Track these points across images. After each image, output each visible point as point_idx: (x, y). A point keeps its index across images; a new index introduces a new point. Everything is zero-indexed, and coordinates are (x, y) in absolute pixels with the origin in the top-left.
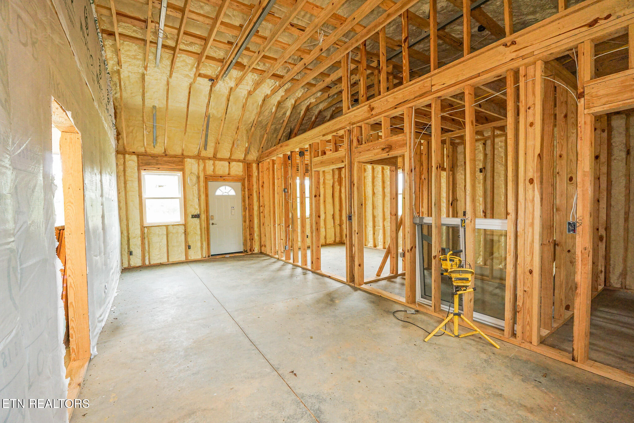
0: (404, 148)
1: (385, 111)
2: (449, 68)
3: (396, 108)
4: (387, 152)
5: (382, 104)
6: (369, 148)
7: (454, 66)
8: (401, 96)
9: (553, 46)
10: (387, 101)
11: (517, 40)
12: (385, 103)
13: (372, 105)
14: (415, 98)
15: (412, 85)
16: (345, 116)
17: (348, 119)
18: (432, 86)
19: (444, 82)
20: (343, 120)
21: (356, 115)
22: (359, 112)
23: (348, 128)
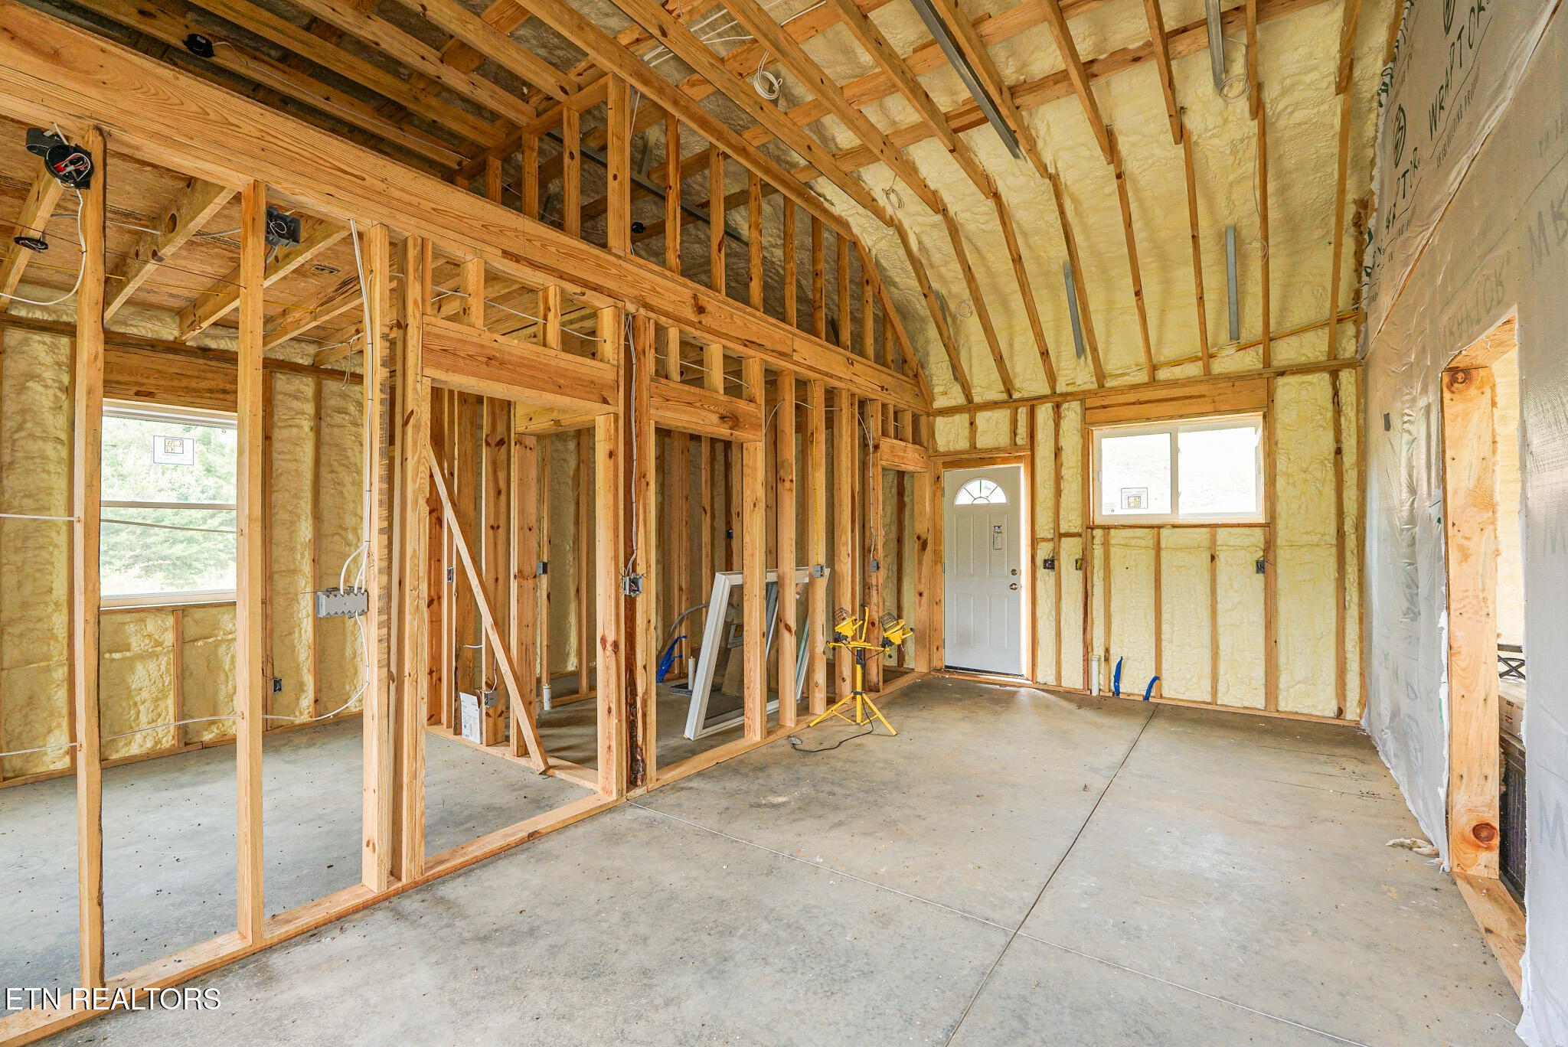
0: (757, 433)
1: (727, 337)
2: (810, 341)
3: (745, 345)
4: (730, 428)
5: (722, 316)
6: (692, 399)
7: (814, 343)
8: (753, 328)
9: (865, 389)
10: (732, 316)
11: (854, 363)
12: (729, 319)
13: (704, 300)
14: (773, 351)
15: (771, 324)
16: (621, 262)
17: (629, 278)
18: (794, 351)
19: (807, 357)
20: (614, 271)
21: (658, 289)
22: (667, 289)
23: (631, 308)
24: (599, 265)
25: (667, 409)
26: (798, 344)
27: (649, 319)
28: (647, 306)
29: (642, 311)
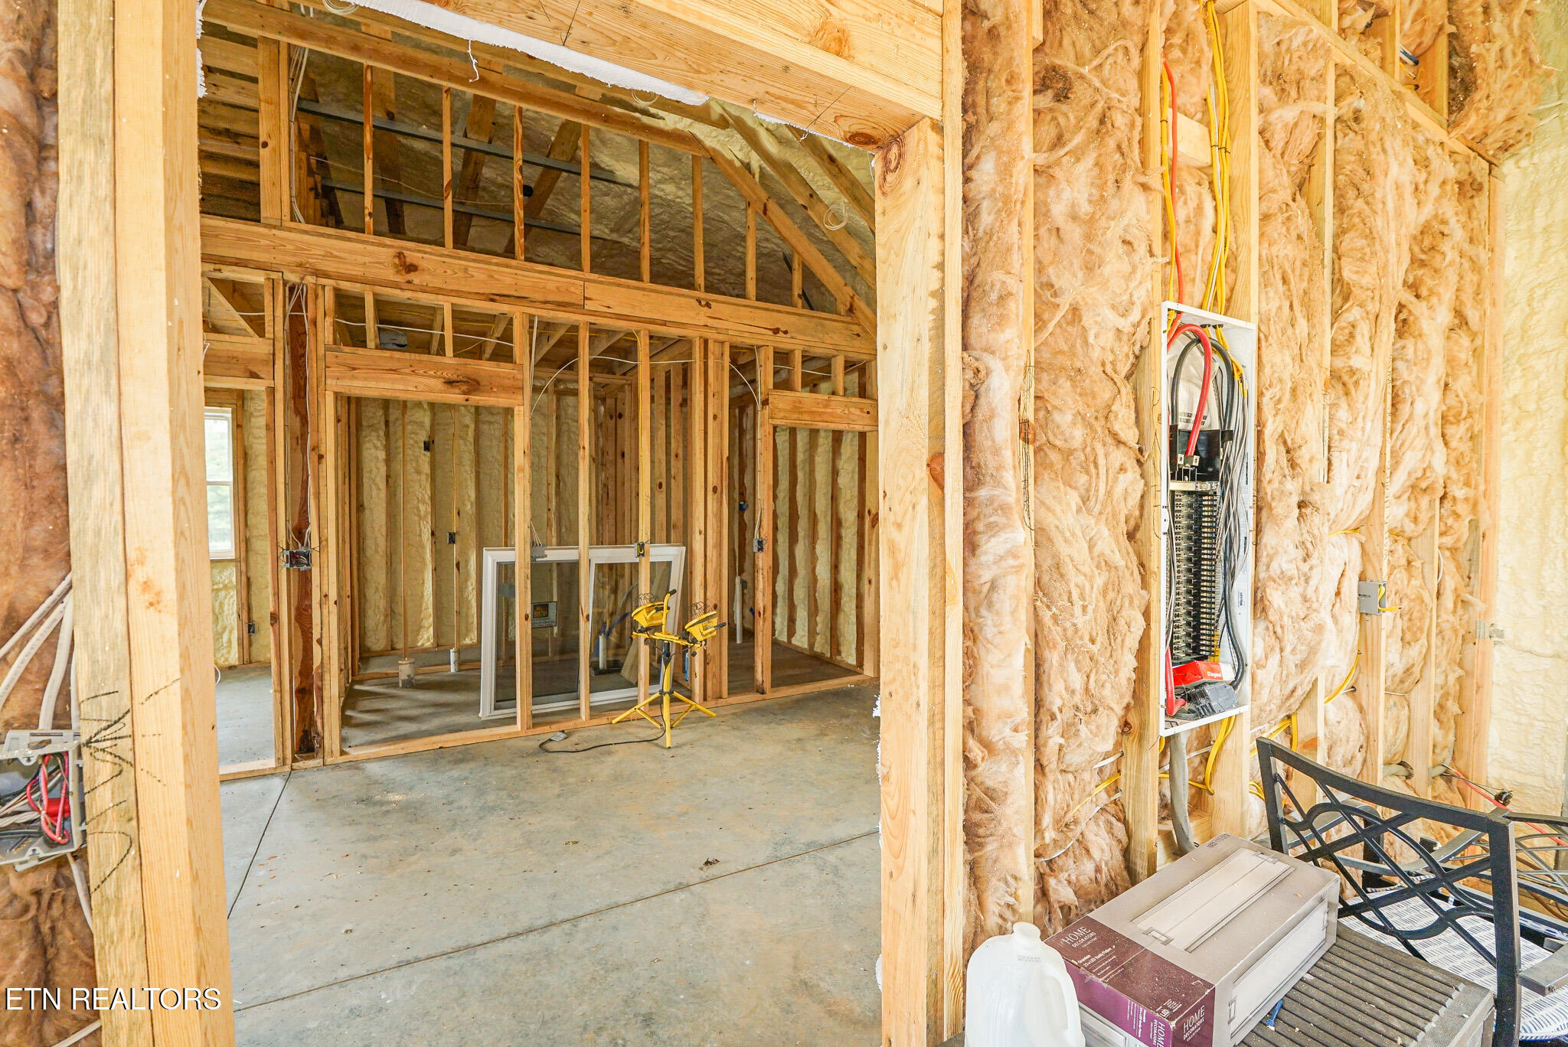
0: (514, 396)
1: (458, 294)
2: (619, 285)
3: (492, 300)
4: (464, 393)
5: (449, 272)
6: (396, 365)
7: (628, 287)
8: (509, 280)
9: (746, 335)
10: (466, 270)
11: (713, 304)
12: (460, 274)
13: (412, 257)
14: (546, 302)
15: (541, 272)
16: (274, 231)
17: (289, 247)
18: (585, 298)
19: (609, 303)
20: (264, 242)
21: (335, 253)
22: (351, 252)
23: (293, 278)
24: (239, 239)
25: (353, 377)
26: (592, 290)
27: (324, 287)
28: (317, 273)
29: (310, 280)
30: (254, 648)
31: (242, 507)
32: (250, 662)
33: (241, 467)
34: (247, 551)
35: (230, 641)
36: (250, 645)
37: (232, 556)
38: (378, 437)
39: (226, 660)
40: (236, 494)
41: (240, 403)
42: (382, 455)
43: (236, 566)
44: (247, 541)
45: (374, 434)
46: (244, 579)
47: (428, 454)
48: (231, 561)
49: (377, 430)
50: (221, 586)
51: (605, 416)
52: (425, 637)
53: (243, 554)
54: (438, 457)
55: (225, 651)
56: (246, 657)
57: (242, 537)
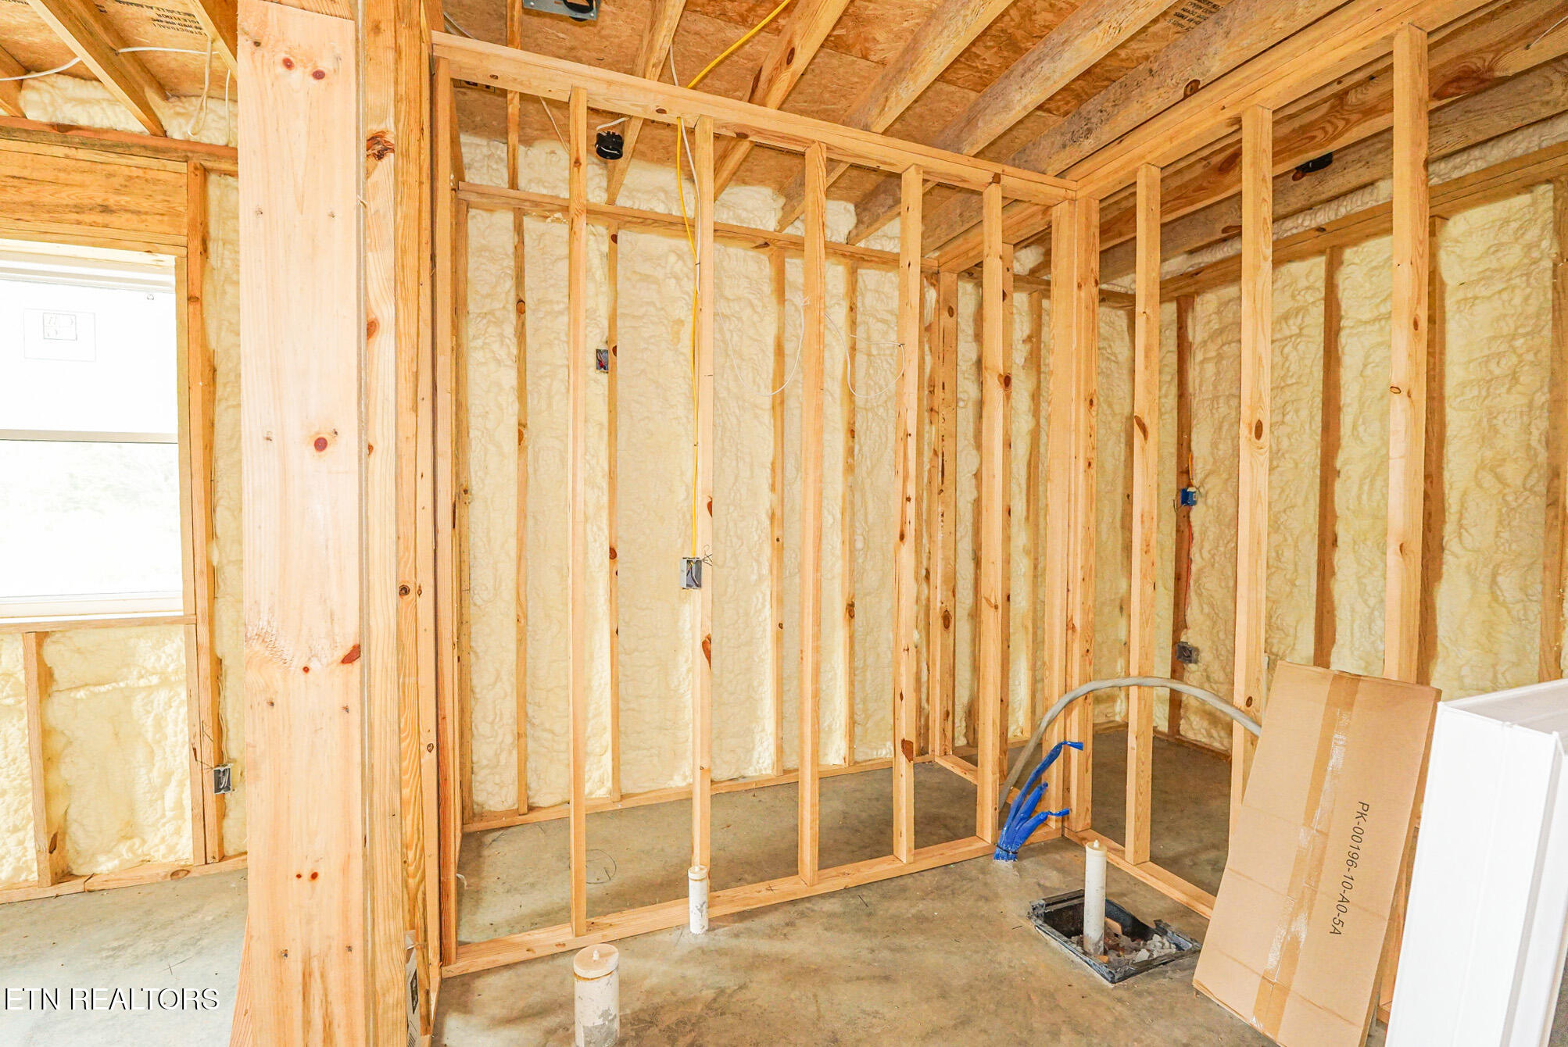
30: (229, 824)
31: (199, 493)
32: (223, 858)
33: (197, 396)
34: (213, 598)
35: (179, 805)
36: (222, 815)
37: (176, 606)
38: (502, 336)
39: (171, 849)
40: (186, 462)
41: (197, 244)
42: (509, 378)
43: (187, 633)
44: (213, 573)
45: (493, 330)
46: (205, 663)
47: (603, 377)
48: (174, 621)
49: (499, 323)
50: (155, 680)
51: (938, 310)
52: (596, 775)
53: (203, 604)
54: (621, 386)
55: (170, 828)
56: (213, 848)
57: (201, 564)
